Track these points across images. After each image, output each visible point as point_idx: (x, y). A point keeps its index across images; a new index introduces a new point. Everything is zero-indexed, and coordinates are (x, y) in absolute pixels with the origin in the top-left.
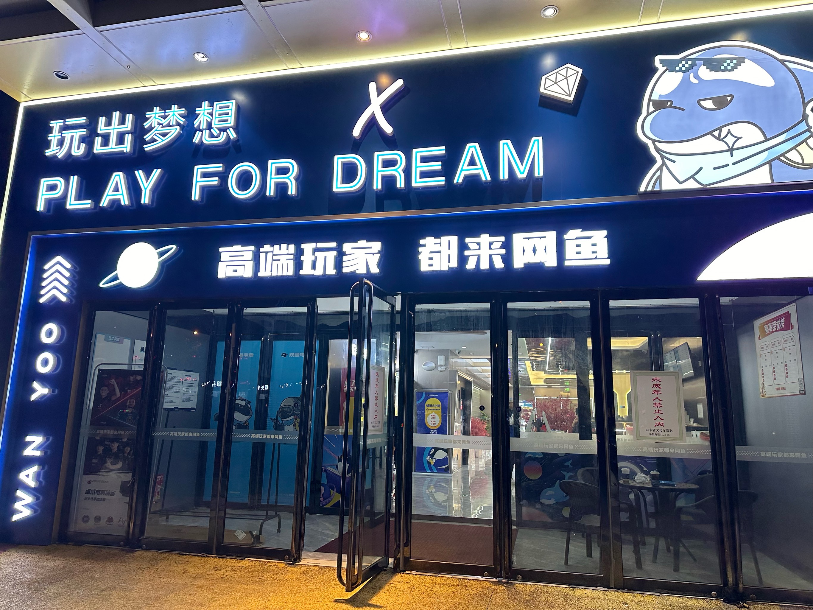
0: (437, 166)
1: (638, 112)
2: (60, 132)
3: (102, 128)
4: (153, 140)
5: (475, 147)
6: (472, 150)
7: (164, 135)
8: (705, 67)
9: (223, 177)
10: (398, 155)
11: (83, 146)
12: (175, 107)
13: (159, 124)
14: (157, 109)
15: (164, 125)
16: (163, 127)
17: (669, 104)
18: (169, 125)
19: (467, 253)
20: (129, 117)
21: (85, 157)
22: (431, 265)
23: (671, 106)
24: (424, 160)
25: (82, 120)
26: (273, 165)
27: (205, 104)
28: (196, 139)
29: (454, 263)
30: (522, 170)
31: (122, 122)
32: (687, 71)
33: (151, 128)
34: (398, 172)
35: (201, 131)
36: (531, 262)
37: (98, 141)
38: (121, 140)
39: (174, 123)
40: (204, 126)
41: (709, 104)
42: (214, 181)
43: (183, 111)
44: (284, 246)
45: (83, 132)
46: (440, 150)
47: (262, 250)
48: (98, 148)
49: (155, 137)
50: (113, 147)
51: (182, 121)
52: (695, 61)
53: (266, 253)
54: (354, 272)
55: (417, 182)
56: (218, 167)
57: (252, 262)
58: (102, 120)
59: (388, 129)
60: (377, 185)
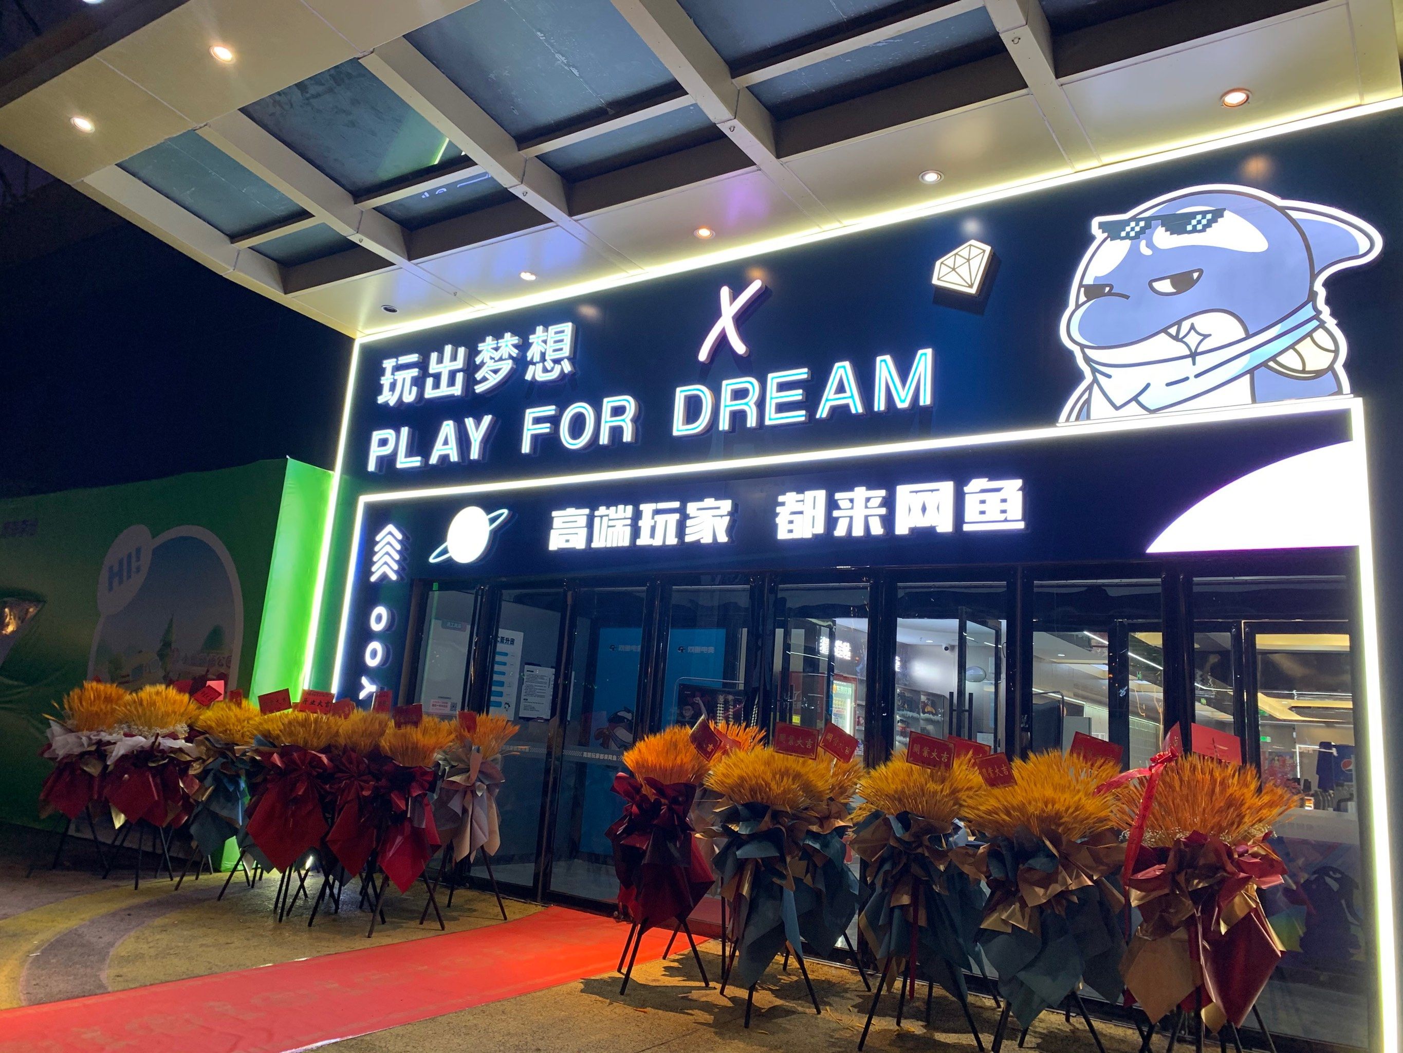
0: (796, 395)
1: (1064, 304)
2: (393, 374)
3: (433, 368)
4: (484, 379)
5: (844, 367)
6: (841, 371)
7: (496, 372)
8: (1164, 228)
9: (554, 421)
10: (750, 383)
11: (415, 389)
12: (508, 335)
13: (492, 358)
14: (489, 339)
15: (496, 359)
16: (496, 361)
17: (1107, 289)
18: (501, 359)
19: (836, 513)
20: (462, 351)
21: (417, 403)
22: (791, 531)
23: (1110, 294)
24: (783, 387)
25: (414, 358)
26: (609, 403)
27: (540, 329)
28: (528, 377)
29: (820, 529)
30: (903, 398)
31: (454, 358)
32: (1138, 236)
33: (483, 364)
34: (749, 406)
35: (534, 364)
36: (918, 526)
37: (430, 381)
38: (452, 382)
39: (507, 357)
40: (537, 358)
41: (1165, 286)
42: (545, 428)
43: (516, 340)
44: (621, 507)
45: (415, 372)
46: (801, 374)
47: (597, 513)
48: (430, 393)
49: (487, 376)
50: (444, 390)
51: (515, 352)
52: (1148, 220)
53: (601, 517)
54: (698, 541)
55: (773, 418)
56: (549, 410)
57: (586, 529)
58: (434, 356)
59: (740, 348)
60: (724, 424)
